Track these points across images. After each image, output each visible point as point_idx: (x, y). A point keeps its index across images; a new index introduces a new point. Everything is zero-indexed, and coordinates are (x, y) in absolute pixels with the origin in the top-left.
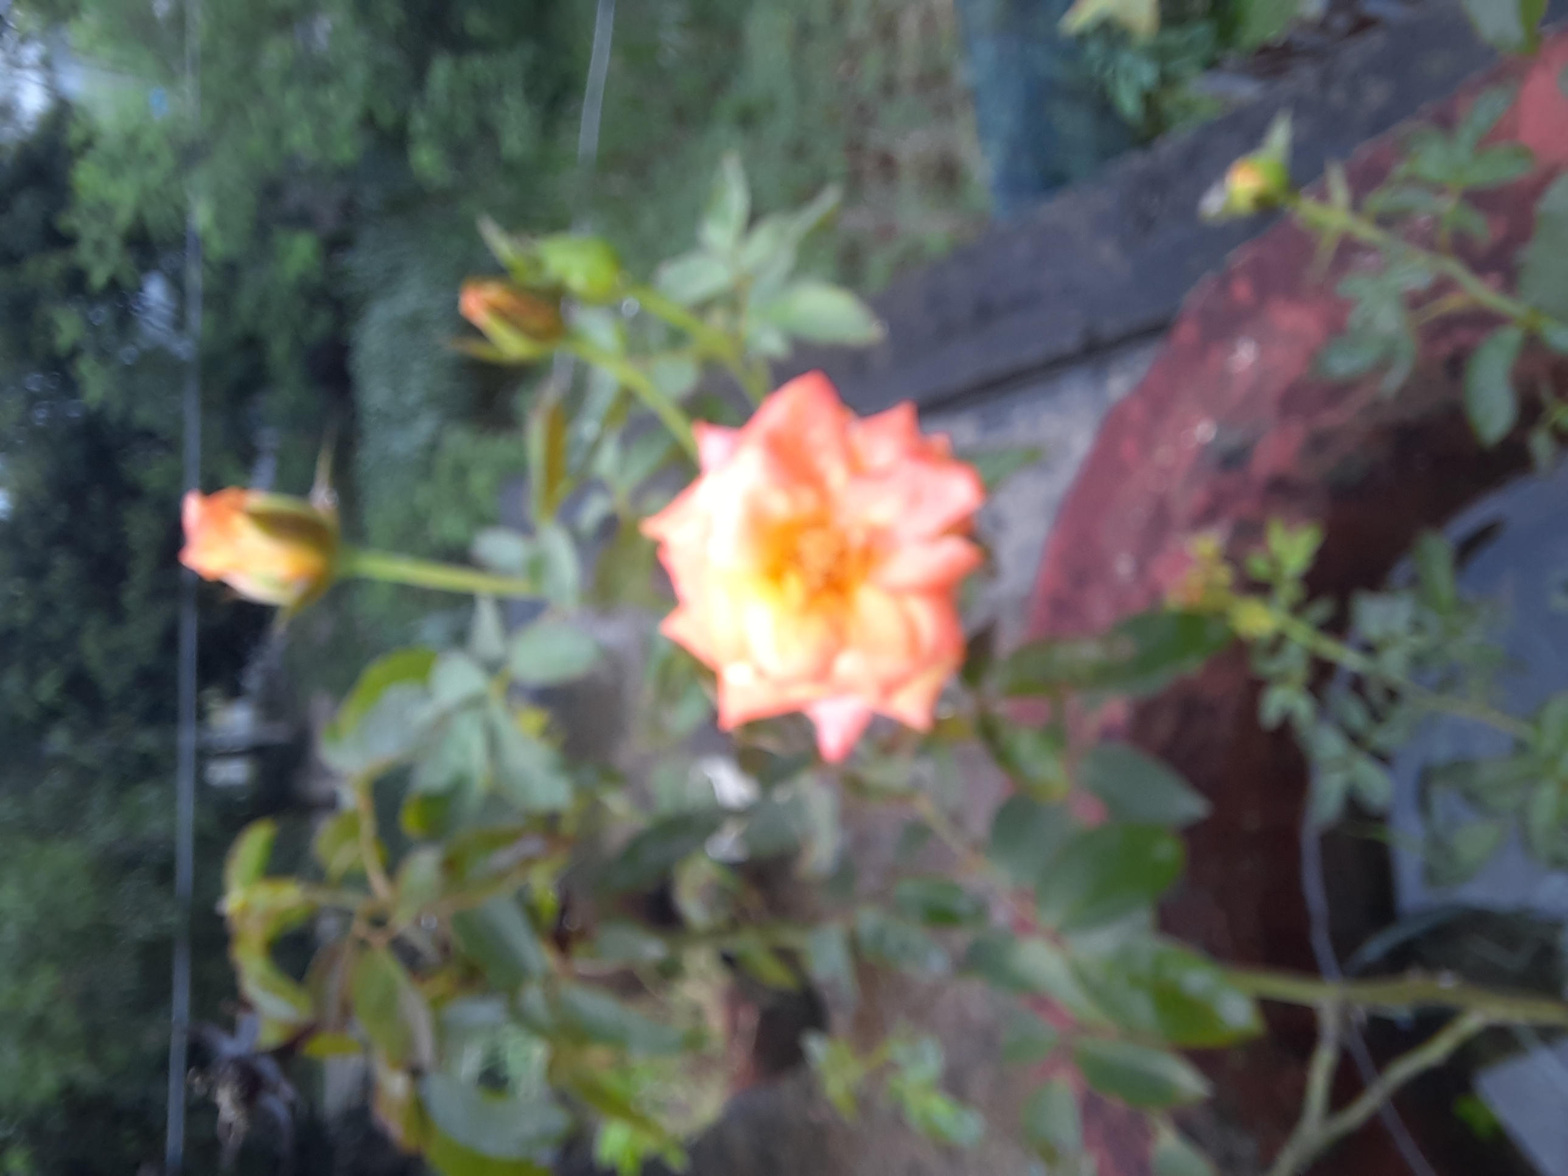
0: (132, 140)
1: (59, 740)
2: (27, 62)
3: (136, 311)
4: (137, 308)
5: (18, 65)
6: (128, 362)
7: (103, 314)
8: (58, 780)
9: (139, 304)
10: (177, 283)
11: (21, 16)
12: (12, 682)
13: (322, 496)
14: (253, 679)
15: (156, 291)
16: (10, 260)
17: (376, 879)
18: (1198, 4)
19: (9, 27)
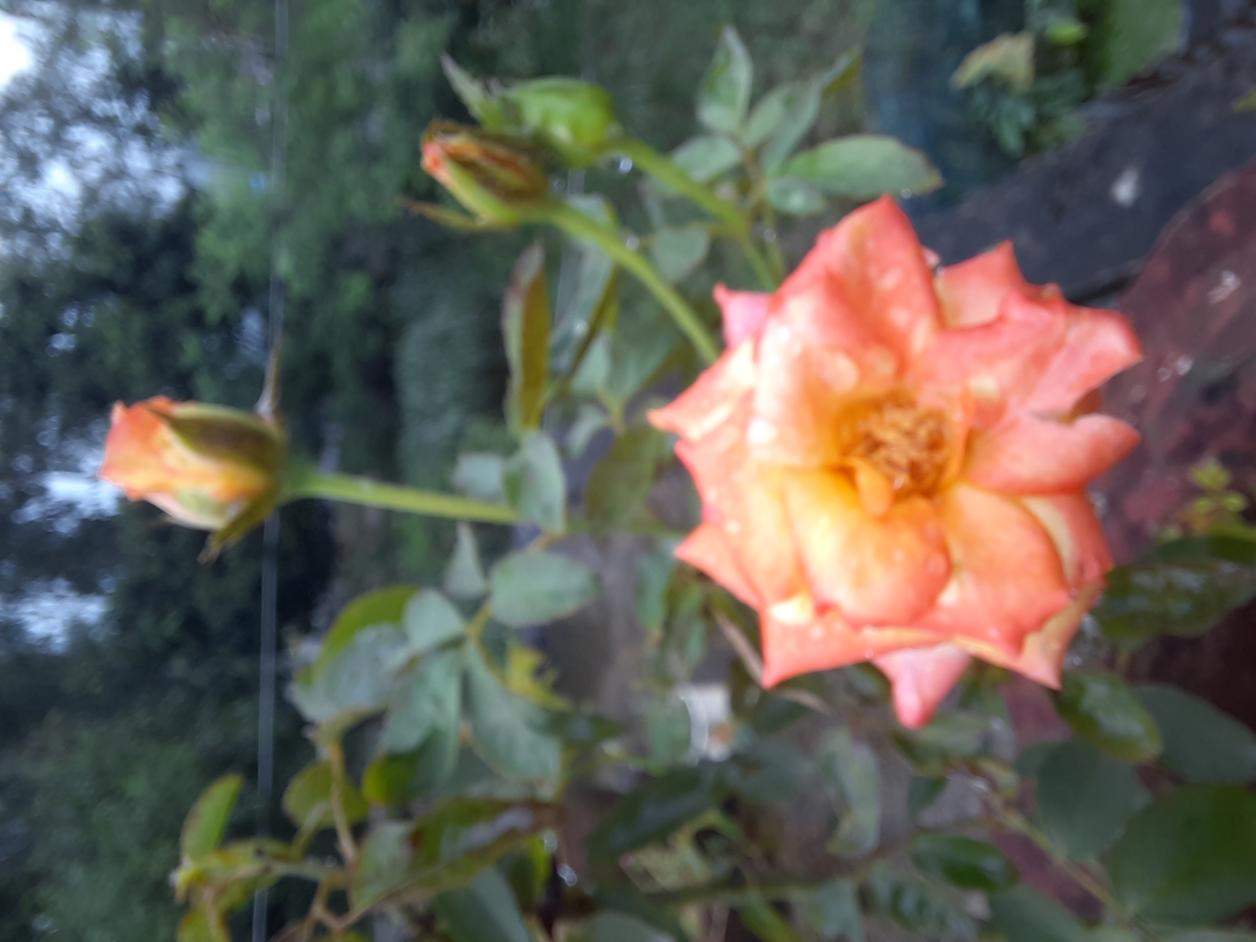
0: (237, 214)
1: (178, 666)
3: (236, 339)
4: (239, 336)
6: (231, 378)
7: (215, 342)
8: (177, 697)
9: (240, 332)
10: (266, 315)
11: (164, 129)
12: (146, 622)
13: (265, 406)
14: (319, 619)
15: (252, 323)
16: (151, 305)
17: (346, 845)
18: (1067, 56)
19: (156, 138)
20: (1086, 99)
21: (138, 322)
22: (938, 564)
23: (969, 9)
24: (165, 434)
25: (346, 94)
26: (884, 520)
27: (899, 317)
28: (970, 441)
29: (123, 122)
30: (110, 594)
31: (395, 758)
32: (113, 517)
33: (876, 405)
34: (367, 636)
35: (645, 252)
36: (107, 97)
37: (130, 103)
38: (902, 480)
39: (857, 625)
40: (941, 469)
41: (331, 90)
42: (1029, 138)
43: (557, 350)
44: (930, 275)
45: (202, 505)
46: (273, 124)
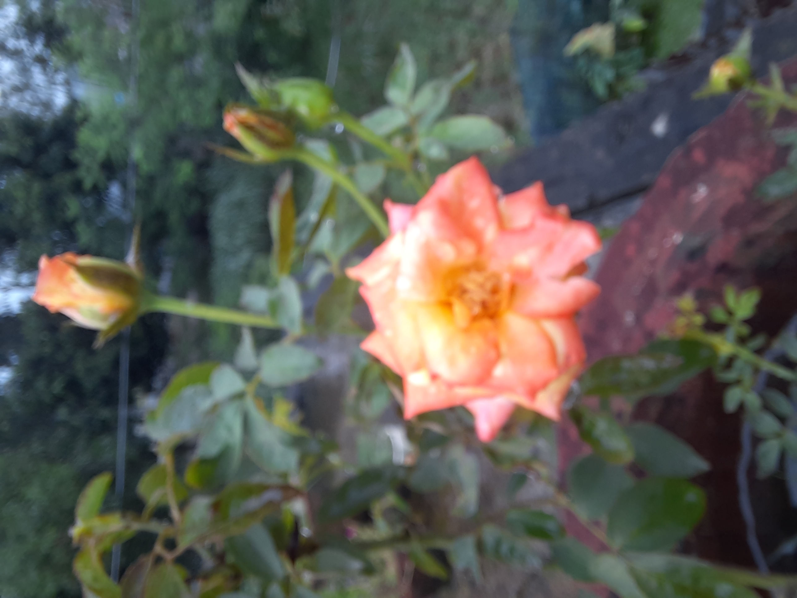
0: (106, 118)
1: (62, 413)
2: (58, 82)
3: (106, 200)
4: (106, 199)
5: (54, 84)
6: (101, 225)
7: (90, 202)
8: (61, 433)
9: (107, 196)
10: (124, 185)
11: (55, 60)
12: (40, 384)
13: (131, 259)
14: (157, 383)
15: (115, 190)
16: (47, 176)
17: (175, 513)
18: (634, 39)
19: (49, 65)
20: (644, 67)
21: (37, 187)
22: (492, 354)
23: (576, 7)
24: (73, 274)
25: (179, 42)
26: (466, 331)
27: (479, 222)
28: (513, 289)
29: (28, 54)
30: (16, 366)
31: (204, 462)
32: (18, 315)
33: (467, 269)
34: (188, 392)
35: (351, 176)
36: (18, 37)
37: (32, 42)
38: (477, 310)
39: (451, 385)
40: (498, 304)
41: (169, 40)
42: (612, 90)
43: (300, 230)
44: (495, 200)
45: (94, 315)
46: (129, 60)
